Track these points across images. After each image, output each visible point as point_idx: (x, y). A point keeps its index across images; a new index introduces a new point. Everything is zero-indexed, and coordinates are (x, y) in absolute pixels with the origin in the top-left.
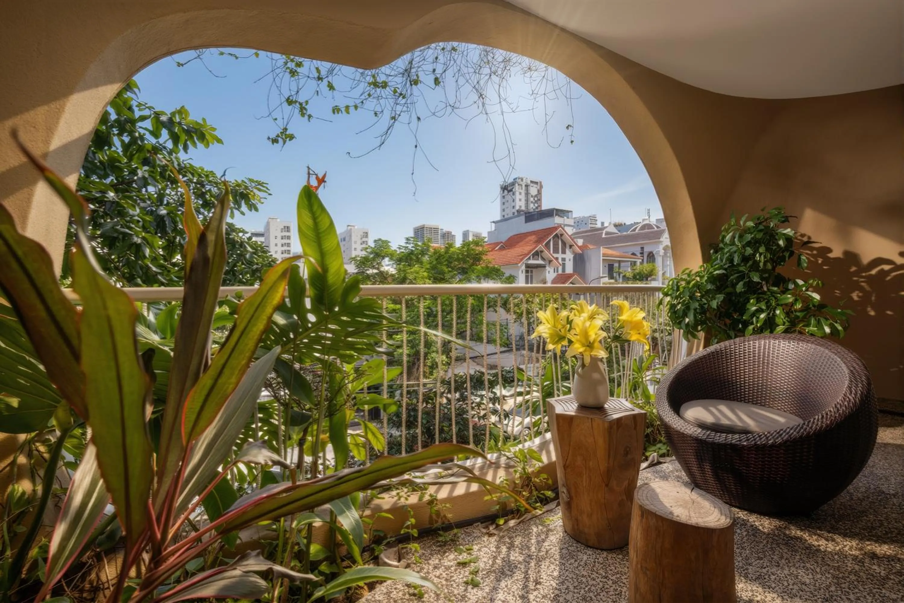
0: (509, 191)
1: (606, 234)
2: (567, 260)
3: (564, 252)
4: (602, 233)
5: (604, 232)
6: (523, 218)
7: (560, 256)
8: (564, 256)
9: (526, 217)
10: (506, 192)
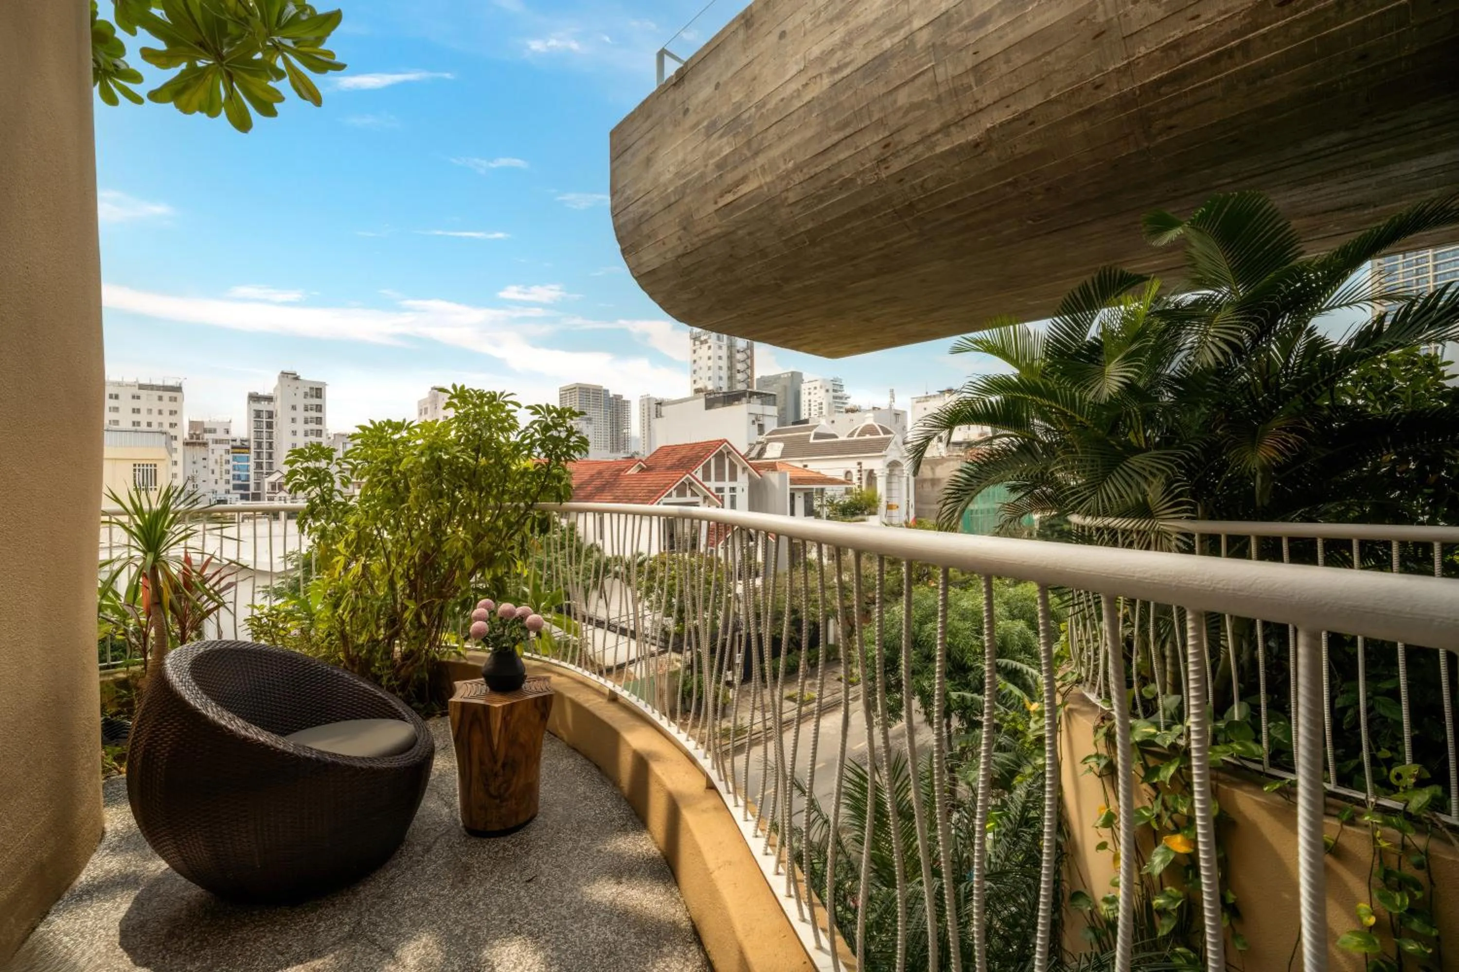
0: (702, 343)
1: (815, 438)
2: (739, 490)
3: (733, 477)
4: (809, 436)
5: (812, 433)
6: (702, 401)
7: (727, 484)
8: (733, 484)
9: (707, 400)
10: (697, 343)
